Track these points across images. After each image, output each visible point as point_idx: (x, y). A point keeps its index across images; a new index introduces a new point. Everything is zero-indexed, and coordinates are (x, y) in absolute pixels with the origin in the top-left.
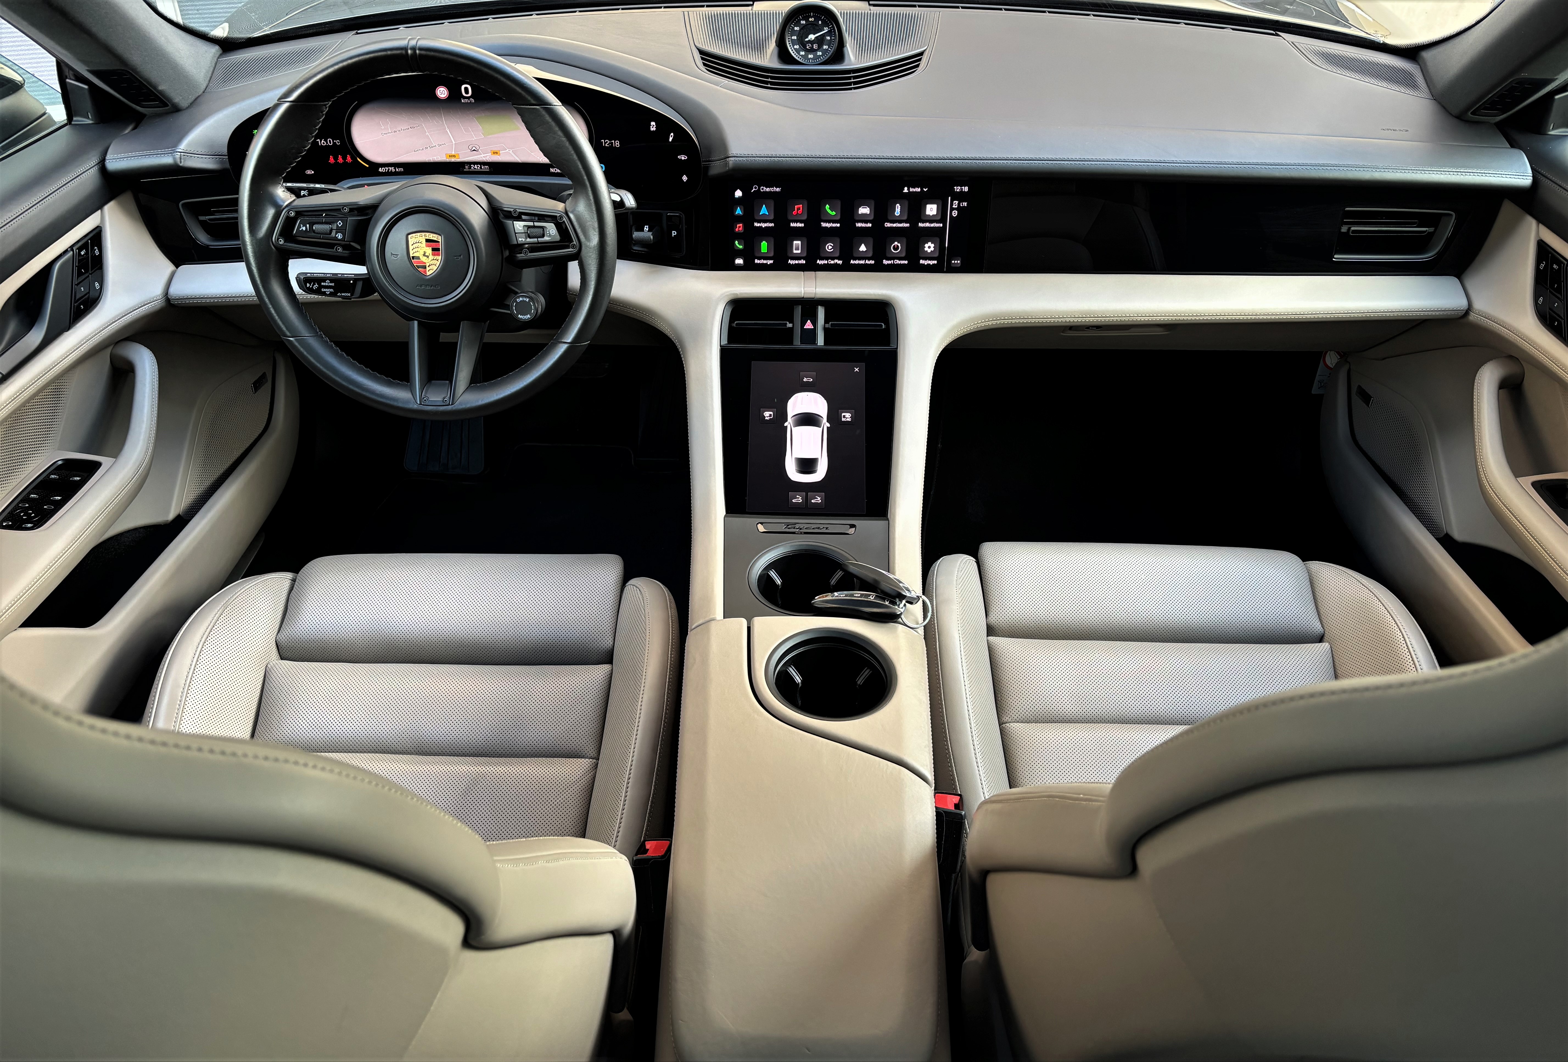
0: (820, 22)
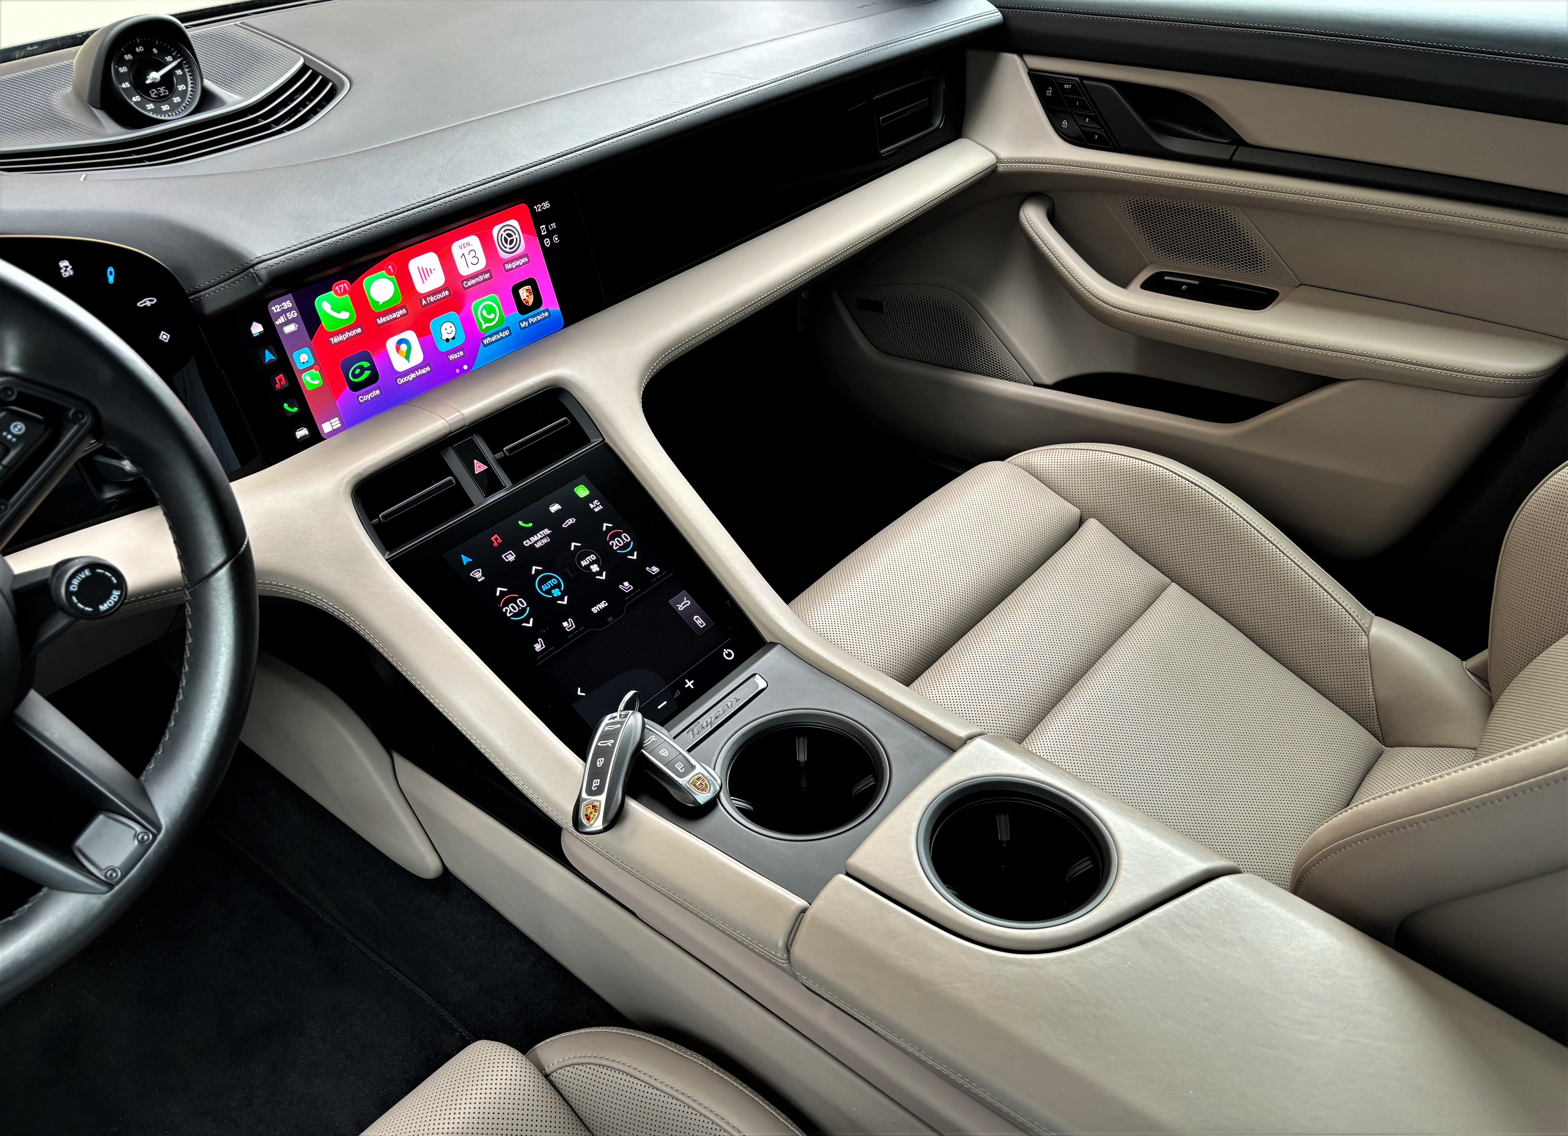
0: (155, 51)
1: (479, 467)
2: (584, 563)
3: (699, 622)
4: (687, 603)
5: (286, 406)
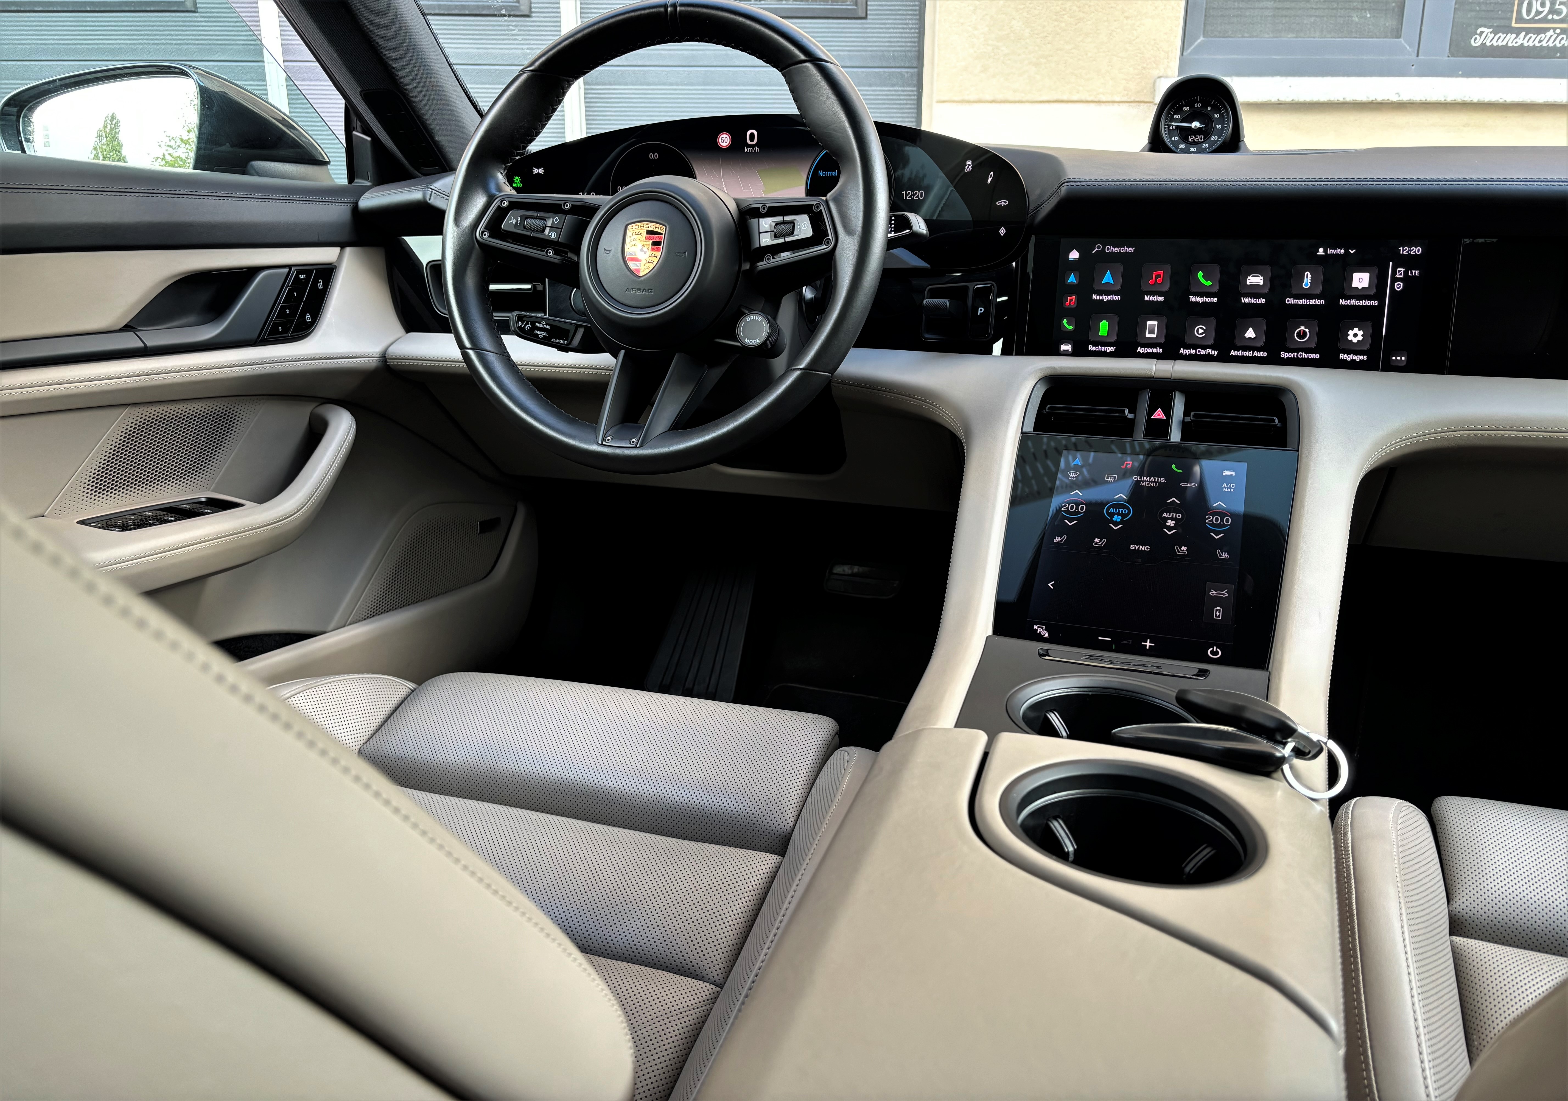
0: (1209, 108)
1: (1159, 415)
2: (1165, 515)
3: (1218, 613)
4: (1224, 595)
5: (1065, 321)
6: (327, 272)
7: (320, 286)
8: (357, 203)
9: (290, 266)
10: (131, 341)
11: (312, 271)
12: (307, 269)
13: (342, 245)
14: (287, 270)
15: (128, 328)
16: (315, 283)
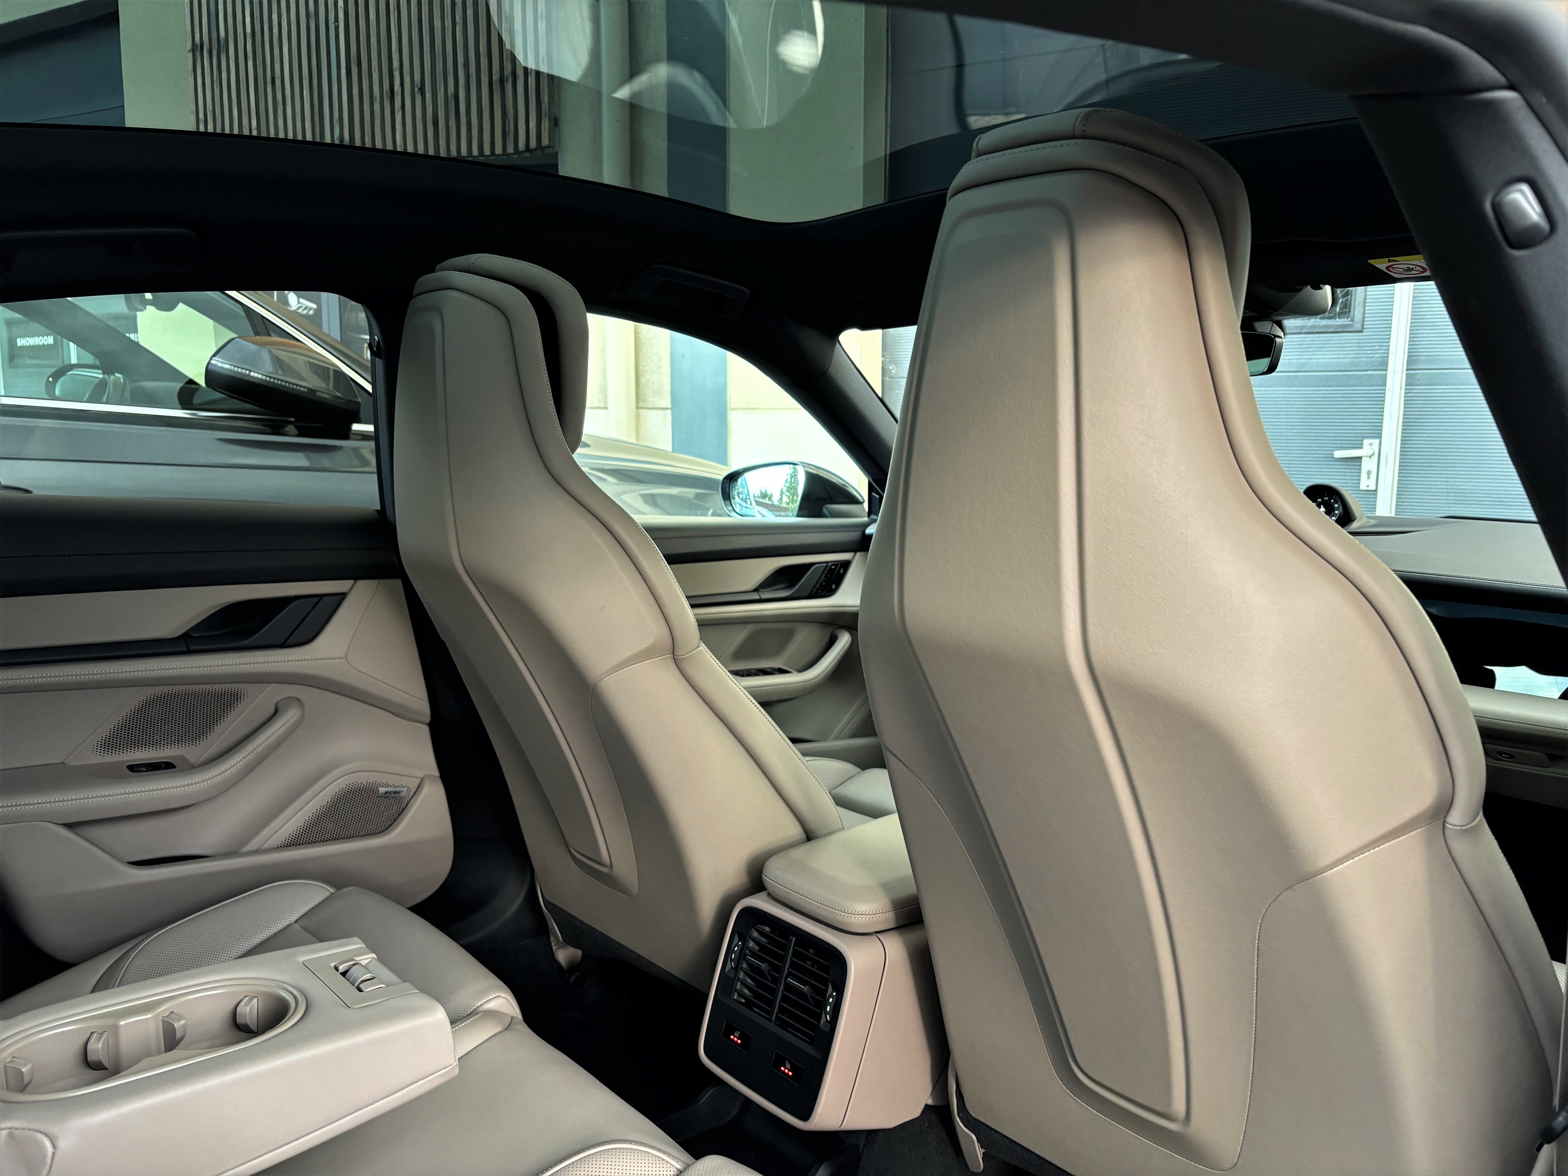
0: (1332, 501)
6: (846, 565)
7: (842, 571)
8: (864, 531)
9: (828, 562)
10: (756, 596)
11: (838, 564)
12: (836, 563)
13: (855, 551)
14: (826, 564)
15: (756, 590)
16: (840, 569)
